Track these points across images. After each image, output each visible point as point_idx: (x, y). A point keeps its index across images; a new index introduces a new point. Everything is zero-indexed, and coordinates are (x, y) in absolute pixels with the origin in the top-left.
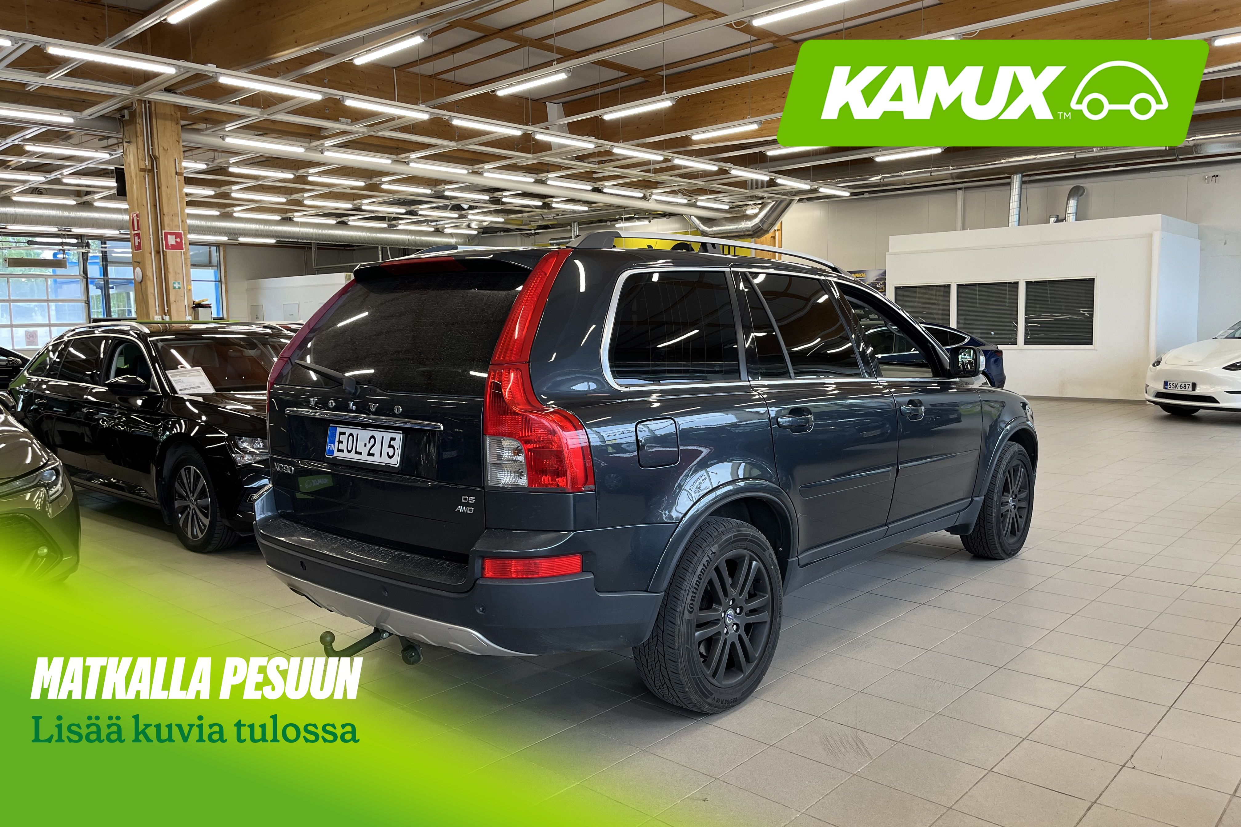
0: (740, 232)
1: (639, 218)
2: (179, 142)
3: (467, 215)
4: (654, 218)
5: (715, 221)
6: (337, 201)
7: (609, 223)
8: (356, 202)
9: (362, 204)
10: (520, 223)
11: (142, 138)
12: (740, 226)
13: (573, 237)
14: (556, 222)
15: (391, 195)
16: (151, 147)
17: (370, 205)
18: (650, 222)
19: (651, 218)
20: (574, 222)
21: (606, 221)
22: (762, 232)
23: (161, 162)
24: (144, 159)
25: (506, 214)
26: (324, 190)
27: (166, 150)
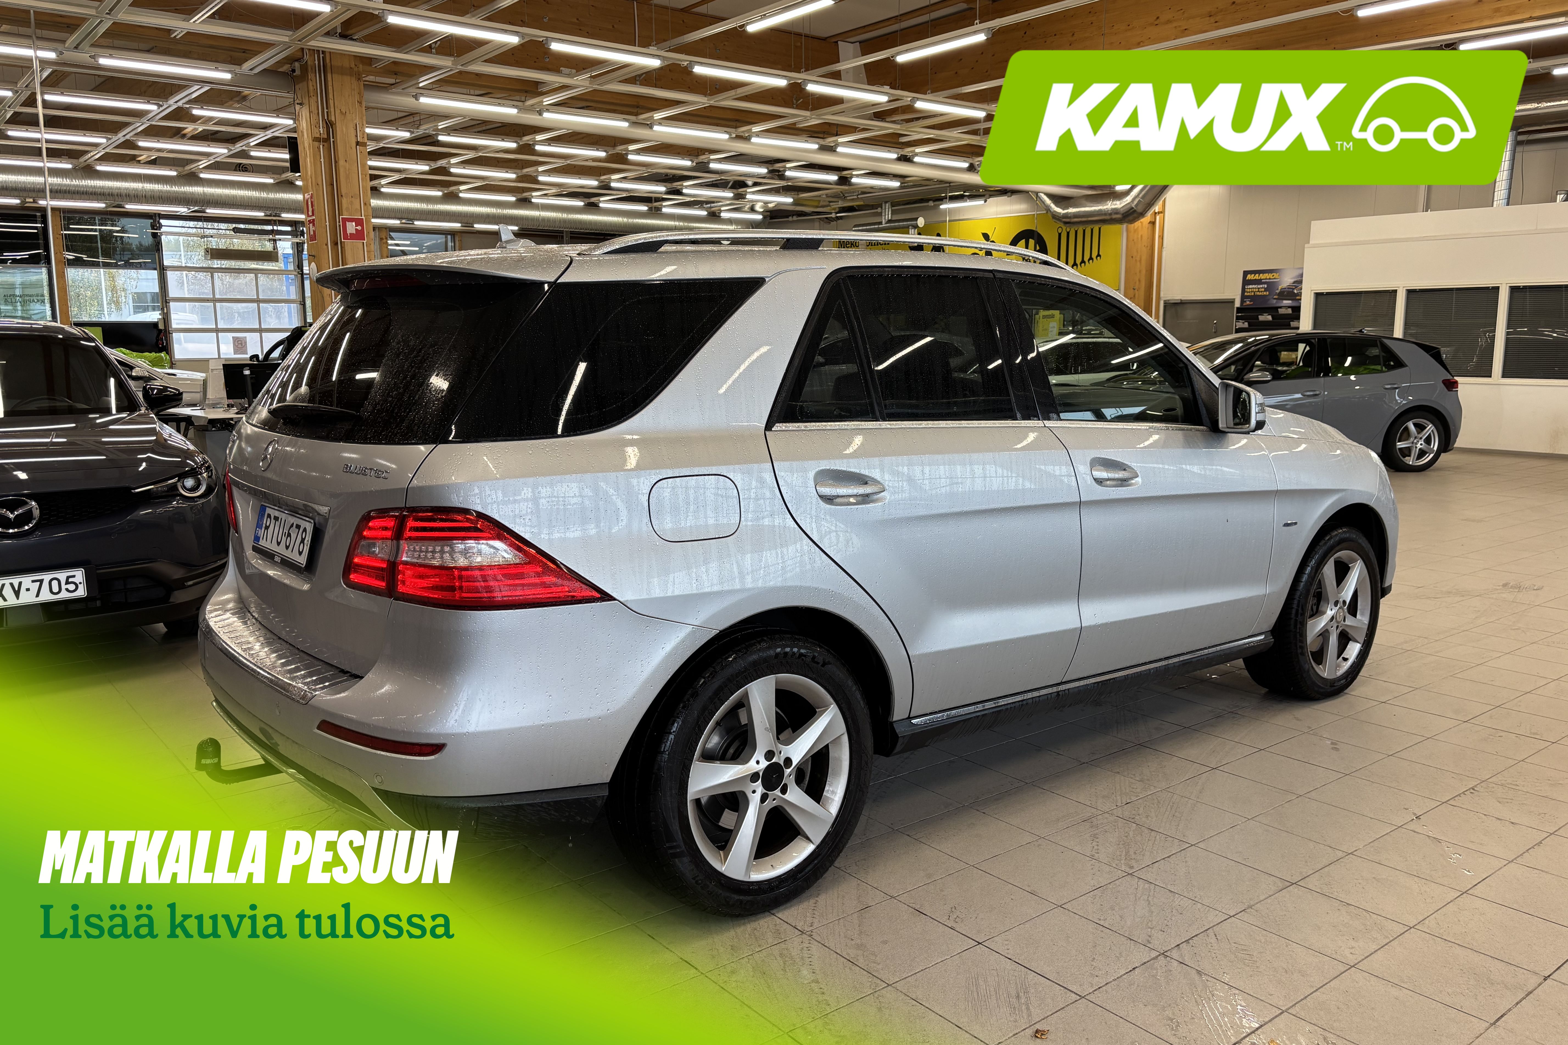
0: (1105, 214)
1: (972, 197)
2: (360, 103)
3: (746, 195)
4: (991, 196)
5: (1072, 200)
6: (580, 176)
7: (931, 203)
8: (603, 178)
9: (610, 180)
10: (816, 204)
11: (315, 98)
12: (1105, 207)
13: (884, 222)
14: (862, 203)
15: (644, 168)
16: (326, 110)
17: (621, 182)
18: (985, 201)
19: (988, 196)
20: (886, 202)
21: (927, 200)
22: (1135, 215)
23: (338, 129)
24: (317, 126)
25: (796, 193)
26: (560, 163)
27: (344, 114)
